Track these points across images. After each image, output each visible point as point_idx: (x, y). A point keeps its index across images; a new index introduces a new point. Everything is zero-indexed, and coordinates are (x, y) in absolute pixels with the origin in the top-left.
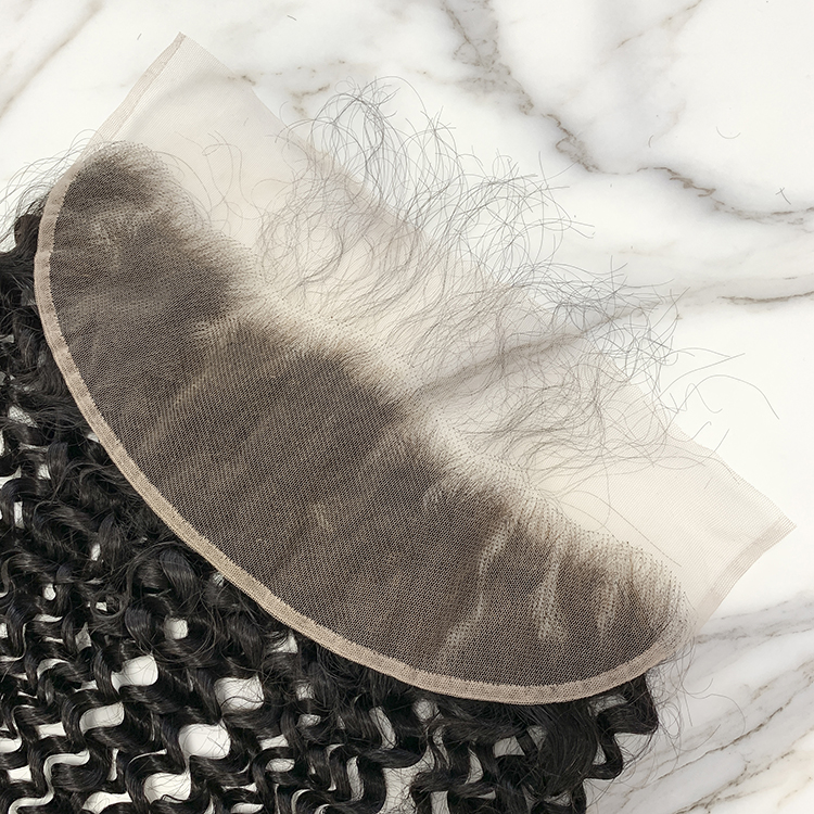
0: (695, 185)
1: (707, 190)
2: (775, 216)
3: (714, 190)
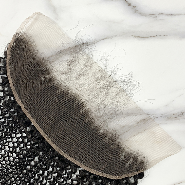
0: (131, 5)
1: (134, 7)
2: (150, 15)
3: (136, 7)
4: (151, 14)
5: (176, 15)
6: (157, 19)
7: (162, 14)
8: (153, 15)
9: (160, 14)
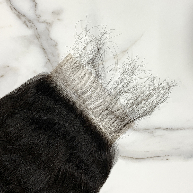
4: (145, 129)
5: (177, 129)
6: (154, 136)
7: (159, 128)
8: (148, 130)
9: (157, 128)
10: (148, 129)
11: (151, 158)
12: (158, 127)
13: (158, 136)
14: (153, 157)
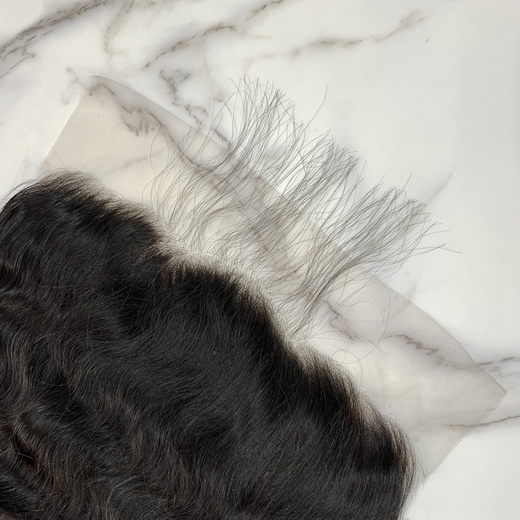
10: (487, 363)
11: (501, 421)
12: (507, 357)
13: (511, 374)
14: (505, 419)
